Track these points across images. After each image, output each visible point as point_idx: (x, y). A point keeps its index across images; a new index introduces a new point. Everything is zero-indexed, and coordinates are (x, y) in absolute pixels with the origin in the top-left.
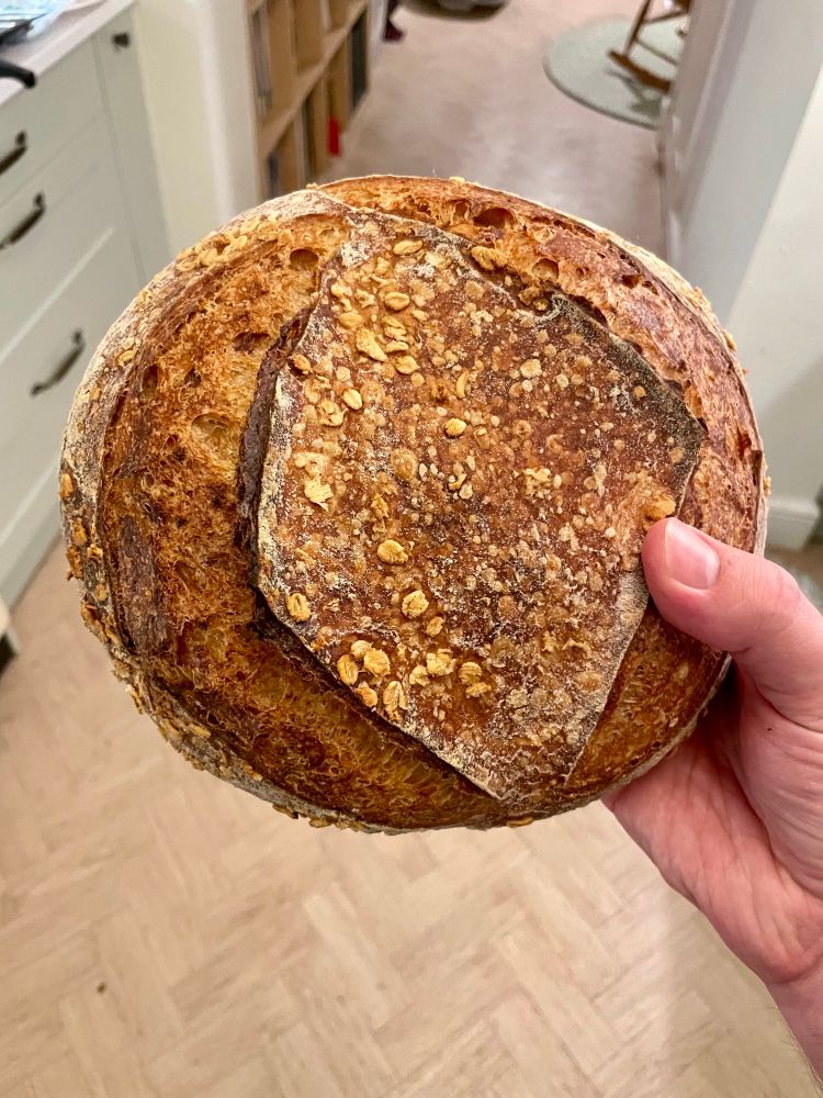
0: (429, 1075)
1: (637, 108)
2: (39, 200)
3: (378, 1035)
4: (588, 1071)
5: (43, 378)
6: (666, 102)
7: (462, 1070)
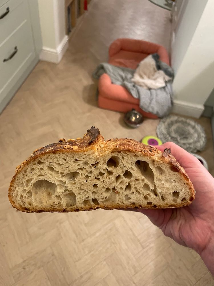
0: (98, 234)
1: (166, 5)
2: (8, 9)
3: (86, 225)
4: (136, 235)
5: (7, 58)
6: (174, 3)
7: (106, 233)
